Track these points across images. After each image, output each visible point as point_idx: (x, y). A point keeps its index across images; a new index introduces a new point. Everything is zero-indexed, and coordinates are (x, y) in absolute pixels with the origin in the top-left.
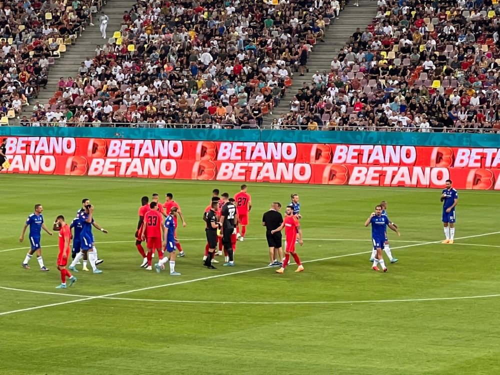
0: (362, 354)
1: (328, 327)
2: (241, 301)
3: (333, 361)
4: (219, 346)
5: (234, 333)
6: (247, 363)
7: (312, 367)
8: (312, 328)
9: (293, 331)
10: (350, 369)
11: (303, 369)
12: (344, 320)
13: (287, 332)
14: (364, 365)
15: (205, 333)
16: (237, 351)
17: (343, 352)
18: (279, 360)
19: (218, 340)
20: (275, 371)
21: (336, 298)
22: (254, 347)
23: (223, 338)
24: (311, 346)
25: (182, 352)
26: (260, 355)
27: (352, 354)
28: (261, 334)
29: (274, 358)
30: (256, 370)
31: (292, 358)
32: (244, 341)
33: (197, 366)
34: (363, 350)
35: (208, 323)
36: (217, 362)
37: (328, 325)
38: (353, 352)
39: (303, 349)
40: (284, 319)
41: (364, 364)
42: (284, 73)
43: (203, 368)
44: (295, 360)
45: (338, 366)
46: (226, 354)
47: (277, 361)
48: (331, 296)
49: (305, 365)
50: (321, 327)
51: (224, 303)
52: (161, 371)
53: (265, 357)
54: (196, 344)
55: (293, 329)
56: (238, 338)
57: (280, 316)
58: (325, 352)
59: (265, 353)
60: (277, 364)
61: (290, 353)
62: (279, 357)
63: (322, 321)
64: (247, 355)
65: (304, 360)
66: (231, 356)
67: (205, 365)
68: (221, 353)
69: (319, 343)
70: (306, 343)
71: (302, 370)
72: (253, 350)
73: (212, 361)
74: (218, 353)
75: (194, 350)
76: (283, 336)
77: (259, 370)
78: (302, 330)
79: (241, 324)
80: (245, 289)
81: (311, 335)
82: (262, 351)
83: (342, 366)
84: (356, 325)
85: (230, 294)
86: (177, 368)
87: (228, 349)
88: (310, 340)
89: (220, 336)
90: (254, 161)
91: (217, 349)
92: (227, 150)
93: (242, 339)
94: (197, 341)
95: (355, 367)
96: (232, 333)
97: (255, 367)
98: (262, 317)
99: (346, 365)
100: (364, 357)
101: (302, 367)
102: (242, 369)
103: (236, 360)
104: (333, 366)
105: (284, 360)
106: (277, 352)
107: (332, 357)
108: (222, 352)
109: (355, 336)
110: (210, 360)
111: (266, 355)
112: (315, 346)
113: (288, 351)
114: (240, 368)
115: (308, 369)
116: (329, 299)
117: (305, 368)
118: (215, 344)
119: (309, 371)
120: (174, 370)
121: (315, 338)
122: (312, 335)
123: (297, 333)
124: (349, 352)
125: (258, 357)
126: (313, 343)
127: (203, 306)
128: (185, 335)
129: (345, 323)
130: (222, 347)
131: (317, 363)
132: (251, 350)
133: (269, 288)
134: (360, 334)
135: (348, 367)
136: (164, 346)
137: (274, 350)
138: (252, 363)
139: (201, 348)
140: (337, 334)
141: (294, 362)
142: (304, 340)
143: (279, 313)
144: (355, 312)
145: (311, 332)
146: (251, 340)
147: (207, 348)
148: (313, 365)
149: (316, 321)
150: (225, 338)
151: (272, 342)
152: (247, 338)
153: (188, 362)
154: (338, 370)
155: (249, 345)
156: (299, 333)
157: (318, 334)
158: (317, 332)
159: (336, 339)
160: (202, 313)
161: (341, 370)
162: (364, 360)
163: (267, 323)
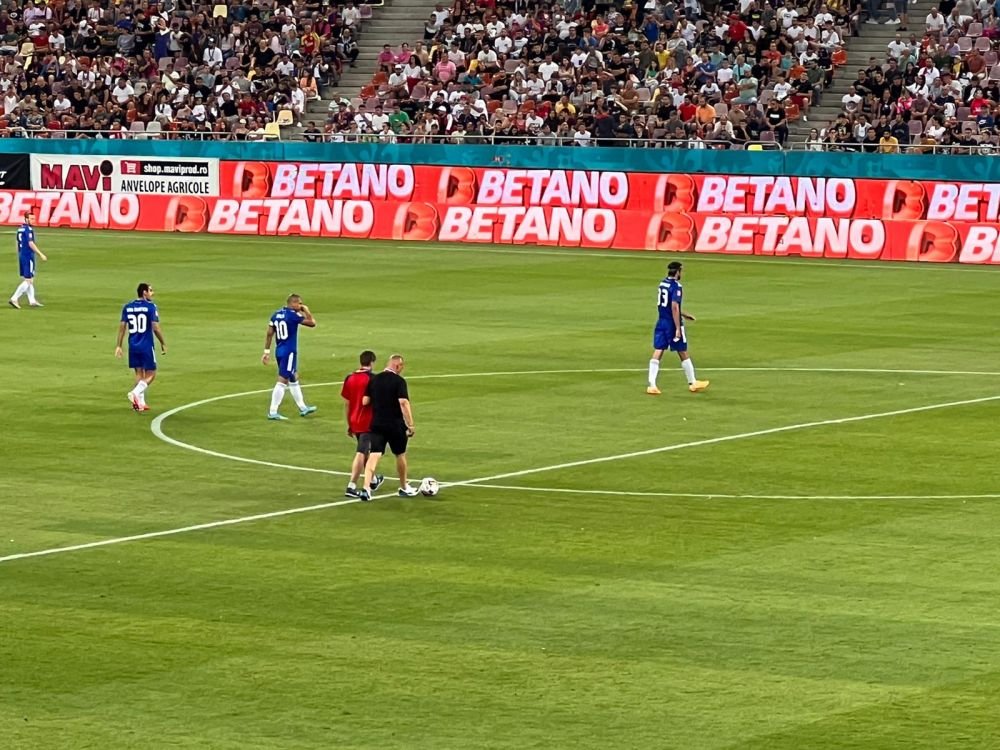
0: (984, 601)
1: (916, 547)
2: (744, 493)
3: (926, 614)
4: (699, 584)
5: (730, 557)
6: (757, 617)
7: (884, 626)
8: (885, 549)
9: (846, 553)
10: (961, 631)
11: (868, 630)
12: (949, 533)
13: (836, 555)
14: (988, 624)
15: (672, 555)
16: (736, 593)
17: (947, 595)
18: (818, 611)
19: (698, 571)
20: (811, 634)
21: (932, 488)
22: (769, 584)
23: (707, 567)
24: (883, 584)
25: (626, 594)
26: (782, 603)
27: (963, 600)
28: (785, 561)
29: (809, 606)
30: (773, 631)
31: (843, 609)
32: (747, 573)
33: (656, 623)
34: (988, 593)
35: (677, 537)
36: (697, 615)
37: (917, 543)
38: (971, 596)
39: (867, 590)
40: (829, 530)
41: (988, 621)
42: (833, 40)
43: (666, 626)
44: (851, 613)
45: (936, 624)
46: (713, 599)
47: (815, 614)
48: (923, 484)
49: (872, 623)
50: (902, 546)
51: (710, 496)
52: (584, 632)
53: (792, 605)
54: (655, 580)
55: (849, 549)
56: (737, 567)
57: (822, 524)
58: (912, 597)
59: (791, 597)
60: (814, 621)
61: (838, 598)
62: (820, 605)
63: (905, 536)
64: (756, 601)
65: (870, 612)
66: (724, 603)
67: (671, 621)
68: (704, 597)
69: (900, 578)
70: (869, 579)
71: (863, 632)
72: (767, 591)
73: (686, 614)
74: (699, 598)
75: (650, 590)
76: (828, 564)
77: (780, 631)
78: (868, 553)
79: (744, 540)
80: (751, 470)
81: (882, 561)
82: (787, 592)
83: (945, 625)
84: (972, 542)
85: (720, 480)
86: (616, 626)
87: (717, 589)
88: (880, 572)
89: (701, 563)
90: (771, 214)
91: (695, 589)
92: (719, 190)
93: (745, 569)
94: (656, 573)
95: (972, 628)
96: (725, 556)
97: (771, 625)
98: (786, 525)
99: (953, 623)
100: (990, 607)
101: (865, 626)
102: (745, 629)
103: (733, 610)
104: (926, 624)
105: (829, 611)
106: (815, 596)
107: (925, 605)
108: (705, 595)
109: (970, 565)
110: (683, 610)
111: (796, 600)
112: (892, 585)
113: (839, 594)
114: (741, 627)
115: (878, 630)
116: (919, 491)
117: (869, 628)
118: (692, 580)
119: (878, 634)
120: (610, 631)
121: (892, 568)
122: (887, 563)
123: (856, 559)
124: (960, 597)
125: (778, 607)
126: (888, 579)
127: (670, 503)
128: (633, 560)
129: (952, 539)
130: (705, 584)
131: (895, 619)
132: (764, 591)
133: (801, 467)
134: (980, 561)
135: (957, 627)
136: (589, 582)
137: (810, 591)
138: (765, 617)
139: (662, 587)
140: (935, 561)
141: (848, 616)
142: (870, 573)
143: (820, 518)
144: (972, 517)
145: (883, 556)
146: (764, 571)
147: (675, 587)
148: (886, 622)
149: (893, 534)
150: (712, 567)
151: (805, 576)
152: (755, 568)
153: (638, 613)
154: (937, 633)
155: (758, 582)
156: (860, 559)
157: (897, 560)
158: (895, 557)
159: (933, 571)
160: (666, 517)
161: (942, 632)
162: (988, 614)
163: (795, 538)
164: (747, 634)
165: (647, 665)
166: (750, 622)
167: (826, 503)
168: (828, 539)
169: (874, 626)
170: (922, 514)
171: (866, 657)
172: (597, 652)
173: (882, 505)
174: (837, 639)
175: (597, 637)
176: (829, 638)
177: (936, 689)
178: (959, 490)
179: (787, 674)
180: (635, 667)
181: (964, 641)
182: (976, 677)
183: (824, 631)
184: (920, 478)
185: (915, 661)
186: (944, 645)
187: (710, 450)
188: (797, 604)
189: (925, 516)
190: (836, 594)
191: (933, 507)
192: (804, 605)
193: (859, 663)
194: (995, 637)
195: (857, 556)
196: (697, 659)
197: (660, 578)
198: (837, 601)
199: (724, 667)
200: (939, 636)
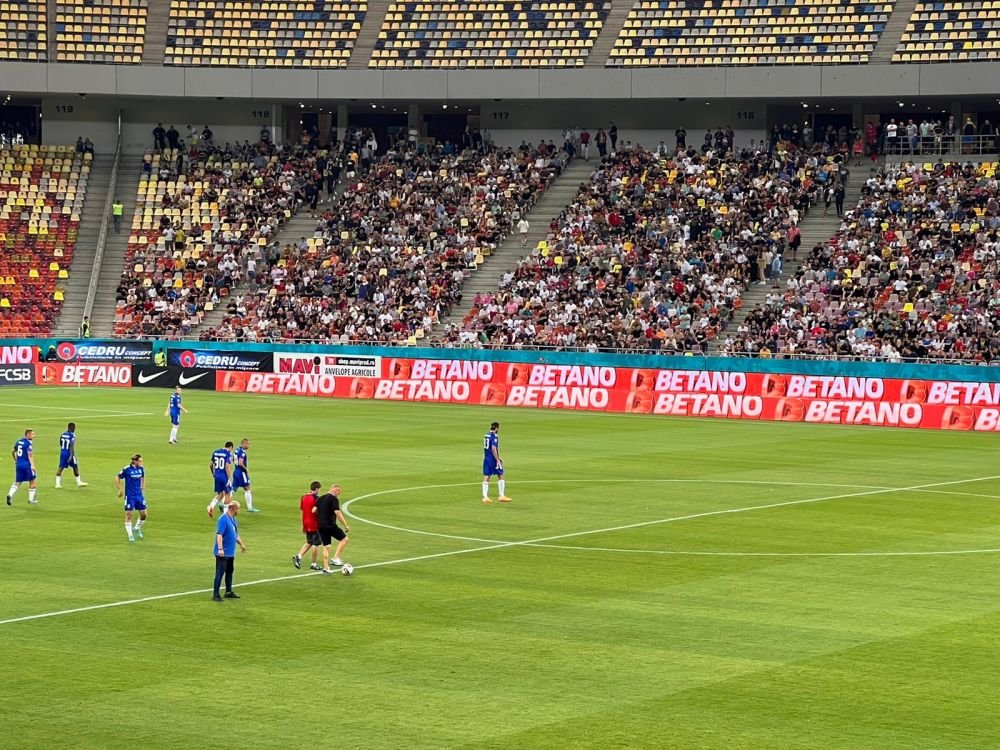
0: (819, 614)
1: (779, 582)
2: (681, 551)
3: (785, 621)
4: (655, 602)
5: (673, 586)
6: (687, 621)
7: (761, 628)
8: (762, 584)
9: (739, 586)
10: (804, 631)
11: (751, 630)
12: (799, 575)
13: (733, 586)
14: (821, 627)
15: (639, 586)
16: (676, 607)
17: (798, 611)
18: (723, 618)
19: (654, 595)
20: (719, 631)
21: (789, 549)
22: (695, 603)
23: (660, 592)
24: (760, 604)
25: (612, 607)
26: (703, 613)
27: (807, 614)
28: (704, 589)
29: (718, 615)
30: (697, 629)
31: (740, 617)
32: (683, 596)
33: (630, 623)
34: (821, 610)
35: (643, 575)
36: (652, 620)
38: (810, 611)
39: (752, 606)
40: (729, 572)
41: (820, 625)
42: (734, 293)
43: (636, 625)
44: (742, 620)
45: (791, 627)
46: (663, 610)
47: (721, 620)
48: (783, 547)
49: (754, 625)
50: (771, 582)
51: (662, 552)
52: (589, 628)
53: (708, 615)
54: (629, 599)
55: (741, 583)
56: (677, 592)
57: (726, 569)
58: (777, 611)
59: (708, 610)
60: (721, 624)
62: (725, 615)
63: (773, 576)
64: (687, 612)
65: (753, 619)
66: (669, 613)
67: (639, 622)
68: (659, 609)
69: (770, 601)
70: (755, 600)
71: (749, 630)
72: (694, 607)
74: (654, 610)
75: (627, 605)
76: (729, 591)
77: (701, 629)
78: (751, 585)
79: (681, 577)
80: (685, 538)
82: (705, 607)
83: (796, 627)
84: (812, 581)
85: (667, 543)
86: (607, 625)
87: (665, 604)
88: (759, 597)
89: (656, 591)
90: (697, 393)
91: (653, 605)
92: (667, 379)
93: (682, 594)
94: (630, 596)
95: (811, 629)
96: (670, 586)
97: (696, 626)
98: (705, 569)
99: (801, 626)
100: (822, 617)
101: (750, 627)
102: (681, 628)
103: (674, 617)
104: (785, 627)
105: (729, 618)
106: (722, 609)
107: (785, 616)
109: (811, 593)
110: (646, 617)
111: (710, 612)
112: (766, 604)
113: (735, 609)
114: (679, 626)
115: (757, 630)
116: (782, 551)
117: (753, 628)
118: (651, 600)
119: (758, 632)
120: (604, 628)
121: (766, 594)
122: (761, 592)
123: (745, 589)
124: (805, 611)
125: (700, 615)
126: (762, 601)
127: (639, 556)
128: (618, 588)
129: (800, 578)
130: (658, 602)
131: (767, 623)
132: (692, 607)
133: (714, 536)
134: (816, 591)
135: (803, 628)
136: (592, 600)
137: (718, 607)
138: (692, 621)
139: (634, 603)
140: (791, 591)
141: (740, 621)
142: (752, 597)
143: (724, 565)
144: (811, 566)
145: (760, 588)
146: (692, 595)
147: (641, 603)
148: (762, 625)
149: (766, 575)
150: (663, 592)
151: (715, 598)
152: (687, 593)
153: (620, 618)
155: (689, 601)
156: (747, 589)
157: (768, 590)
158: (767, 588)
159: (789, 596)
160: (637, 564)
161: (795, 631)
162: (821, 622)
163: (710, 576)
164: (683, 631)
165: (625, 647)
166: (685, 624)
167: (727, 557)
168: (729, 577)
169: (755, 627)
171: (751, 644)
172: (596, 640)
173: (760, 558)
174: (733, 634)
175: (596, 632)
176: (729, 634)
177: (791, 664)
178: (804, 550)
179: (705, 654)
180: (618, 648)
181: (805, 637)
182: (814, 658)
183: (726, 629)
184: (780, 543)
185: (779, 648)
186: (795, 639)
187: (664, 526)
188: (711, 614)
189: (785, 565)
190: (733, 609)
191: (789, 560)
192: (714, 615)
193: (747, 648)
194: (825, 635)
195: (745, 587)
196: (654, 644)
197: (632, 598)
198: (734, 613)
199: (669, 649)
200: (793, 633)
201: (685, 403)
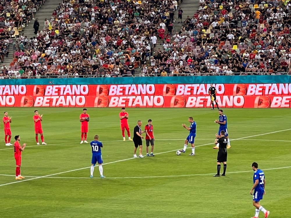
0: (196, 205)
1: (176, 190)
2: (125, 177)
3: (180, 210)
4: (113, 203)
5: (121, 195)
7: (167, 214)
8: (167, 191)
9: (156, 193)
10: (190, 214)
11: (163, 215)
12: (186, 186)
13: (152, 193)
15: (105, 196)
16: (124, 205)
17: (186, 204)
18: (148, 210)
19: (112, 200)
21: (180, 173)
22: (134, 203)
23: (115, 199)
24: (167, 202)
25: (92, 207)
27: (191, 205)
28: (138, 196)
29: (145, 209)
32: (127, 200)
34: (197, 203)
35: (106, 190)
36: (112, 213)
37: (176, 189)
39: (162, 203)
40: (151, 186)
41: (198, 211)
45: (183, 212)
46: (117, 208)
47: (147, 211)
48: (177, 172)
49: (163, 213)
50: (172, 190)
51: (115, 178)
53: (140, 209)
54: (100, 203)
55: (156, 192)
56: (124, 198)
57: (148, 185)
58: (175, 205)
59: (140, 206)
60: (147, 213)
61: (154, 206)
62: (148, 208)
63: (172, 187)
64: (129, 208)
65: (163, 210)
66: (120, 209)
67: (105, 214)
69: (171, 200)
70: (163, 200)
73: (109, 212)
74: (113, 208)
75: (98, 206)
76: (150, 196)
77: (137, 216)
78: (162, 193)
79: (126, 190)
80: (127, 170)
81: (166, 195)
83: (185, 213)
84: (192, 188)
85: (118, 173)
86: (89, 217)
87: (118, 205)
88: (166, 198)
89: (113, 198)
90: (130, 95)
91: (112, 205)
92: (115, 89)
94: (100, 201)
95: (193, 213)
96: (120, 195)
97: (135, 215)
98: (138, 185)
100: (198, 207)
103: (123, 211)
104: (180, 213)
105: (151, 210)
106: (147, 206)
107: (179, 207)
108: (115, 206)
109: (192, 195)
111: (141, 207)
112: (169, 202)
114: (126, 215)
115: (165, 215)
116: (176, 174)
117: (163, 214)
118: (111, 202)
124: (189, 204)
125: (136, 209)
126: (168, 200)
128: (94, 197)
129: (186, 187)
130: (114, 203)
131: (170, 211)
132: (132, 205)
133: (141, 169)
134: (195, 194)
135: (189, 213)
136: (81, 204)
137: (145, 204)
138: (132, 212)
139: (102, 205)
140: (182, 194)
141: (157, 211)
142: (162, 198)
143: (148, 183)
144: (192, 181)
145: (166, 193)
146: (132, 199)
147: (106, 205)
148: (168, 213)
149: (169, 187)
150: (117, 198)
151: (144, 200)
152: (129, 198)
153: (96, 213)
154: (183, 215)
155: (130, 202)
156: (159, 194)
157: (170, 194)
158: (170, 193)
159: (181, 197)
160: (102, 184)
161: (184, 215)
162: (197, 209)
163: (141, 189)
166: (128, 214)
167: (149, 179)
168: (150, 189)
169: (164, 214)
170: (177, 181)
173: (166, 178)
178: (188, 173)
183: (150, 216)
184: (177, 170)
187: (115, 164)
188: (142, 208)
189: (178, 181)
190: (153, 205)
191: (180, 178)
194: (200, 216)
195: (159, 193)
198: (153, 207)
200: (184, 216)
201: (124, 101)
